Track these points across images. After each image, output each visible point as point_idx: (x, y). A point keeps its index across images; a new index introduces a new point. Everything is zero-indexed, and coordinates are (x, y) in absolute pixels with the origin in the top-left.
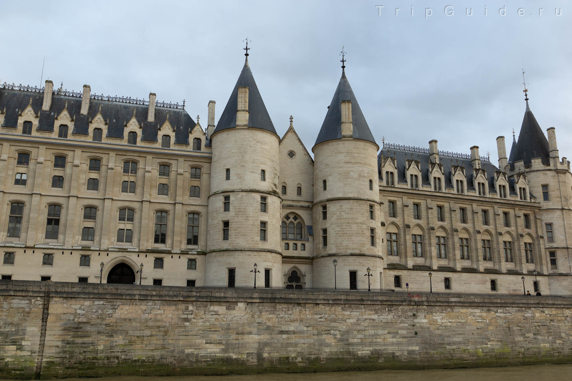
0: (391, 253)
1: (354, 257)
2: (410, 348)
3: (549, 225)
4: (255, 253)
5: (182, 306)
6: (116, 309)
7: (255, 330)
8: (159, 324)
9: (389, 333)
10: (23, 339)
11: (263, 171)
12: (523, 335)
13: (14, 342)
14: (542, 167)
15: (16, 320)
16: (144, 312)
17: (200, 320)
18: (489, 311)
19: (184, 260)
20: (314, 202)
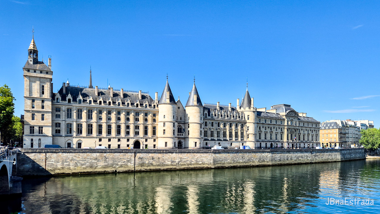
0: (205, 136)
1: (196, 138)
3: (248, 127)
4: (172, 138)
5: (162, 154)
7: (177, 158)
8: (158, 157)
9: (206, 159)
11: (174, 116)
13: (130, 162)
14: (248, 110)
17: (166, 157)
19: (153, 139)
20: (186, 122)
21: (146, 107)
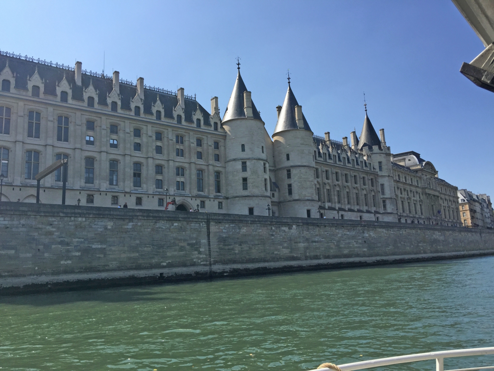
1: (309, 201)
2: (364, 250)
3: (382, 185)
5: (270, 228)
6: (240, 229)
7: (302, 241)
8: (261, 238)
9: (355, 242)
10: (200, 247)
11: (262, 147)
12: (400, 243)
13: (197, 249)
14: (379, 151)
16: (253, 231)
17: (278, 236)
18: (388, 231)
19: (216, 202)
20: (278, 167)
21: (199, 125)
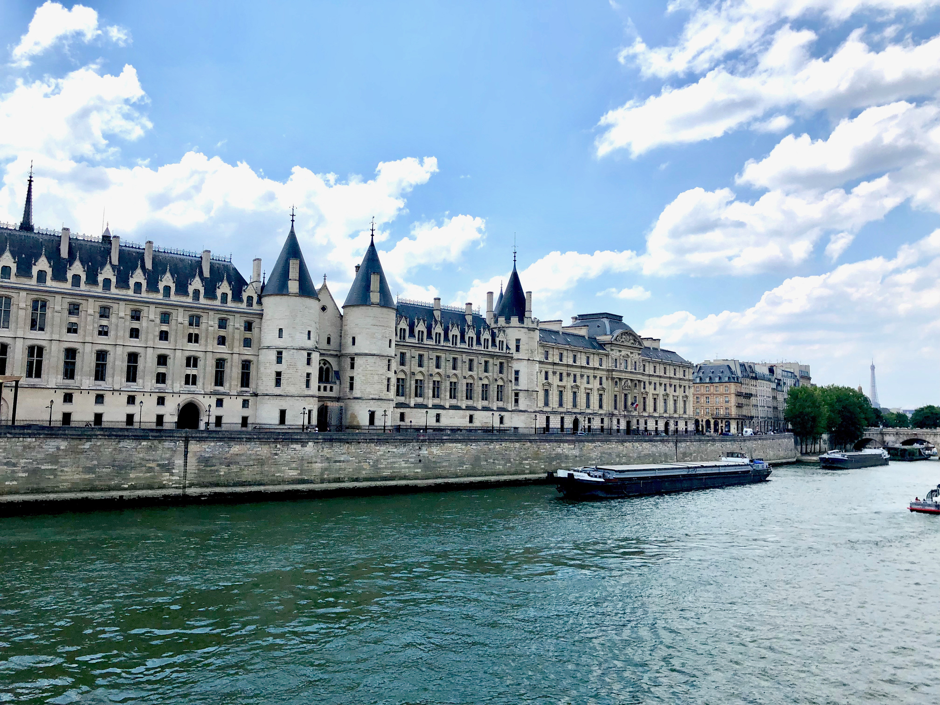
0: (398, 395)
1: (374, 401)
2: (416, 471)
3: (517, 372)
4: (302, 398)
5: (274, 445)
6: (231, 447)
7: (319, 461)
8: (258, 457)
9: (403, 461)
10: (174, 468)
11: (309, 332)
12: (486, 461)
13: (169, 471)
14: (518, 324)
15: (167, 455)
16: (248, 449)
17: (285, 454)
18: (466, 445)
19: (240, 400)
20: (343, 352)
21: (225, 301)
